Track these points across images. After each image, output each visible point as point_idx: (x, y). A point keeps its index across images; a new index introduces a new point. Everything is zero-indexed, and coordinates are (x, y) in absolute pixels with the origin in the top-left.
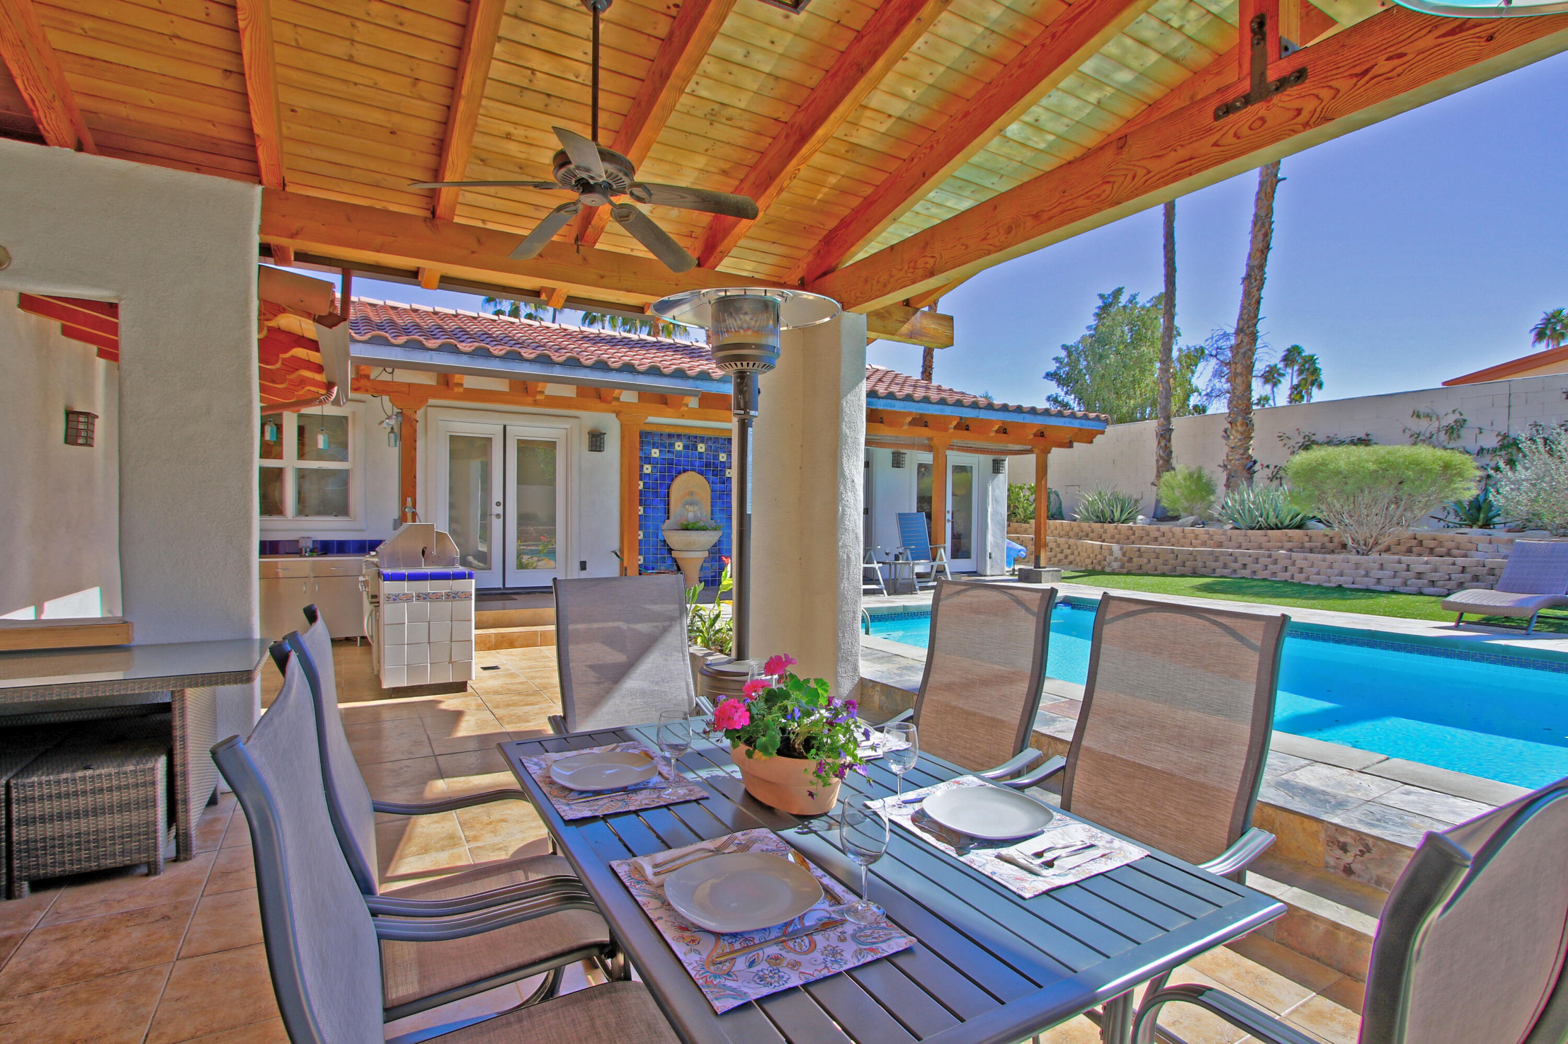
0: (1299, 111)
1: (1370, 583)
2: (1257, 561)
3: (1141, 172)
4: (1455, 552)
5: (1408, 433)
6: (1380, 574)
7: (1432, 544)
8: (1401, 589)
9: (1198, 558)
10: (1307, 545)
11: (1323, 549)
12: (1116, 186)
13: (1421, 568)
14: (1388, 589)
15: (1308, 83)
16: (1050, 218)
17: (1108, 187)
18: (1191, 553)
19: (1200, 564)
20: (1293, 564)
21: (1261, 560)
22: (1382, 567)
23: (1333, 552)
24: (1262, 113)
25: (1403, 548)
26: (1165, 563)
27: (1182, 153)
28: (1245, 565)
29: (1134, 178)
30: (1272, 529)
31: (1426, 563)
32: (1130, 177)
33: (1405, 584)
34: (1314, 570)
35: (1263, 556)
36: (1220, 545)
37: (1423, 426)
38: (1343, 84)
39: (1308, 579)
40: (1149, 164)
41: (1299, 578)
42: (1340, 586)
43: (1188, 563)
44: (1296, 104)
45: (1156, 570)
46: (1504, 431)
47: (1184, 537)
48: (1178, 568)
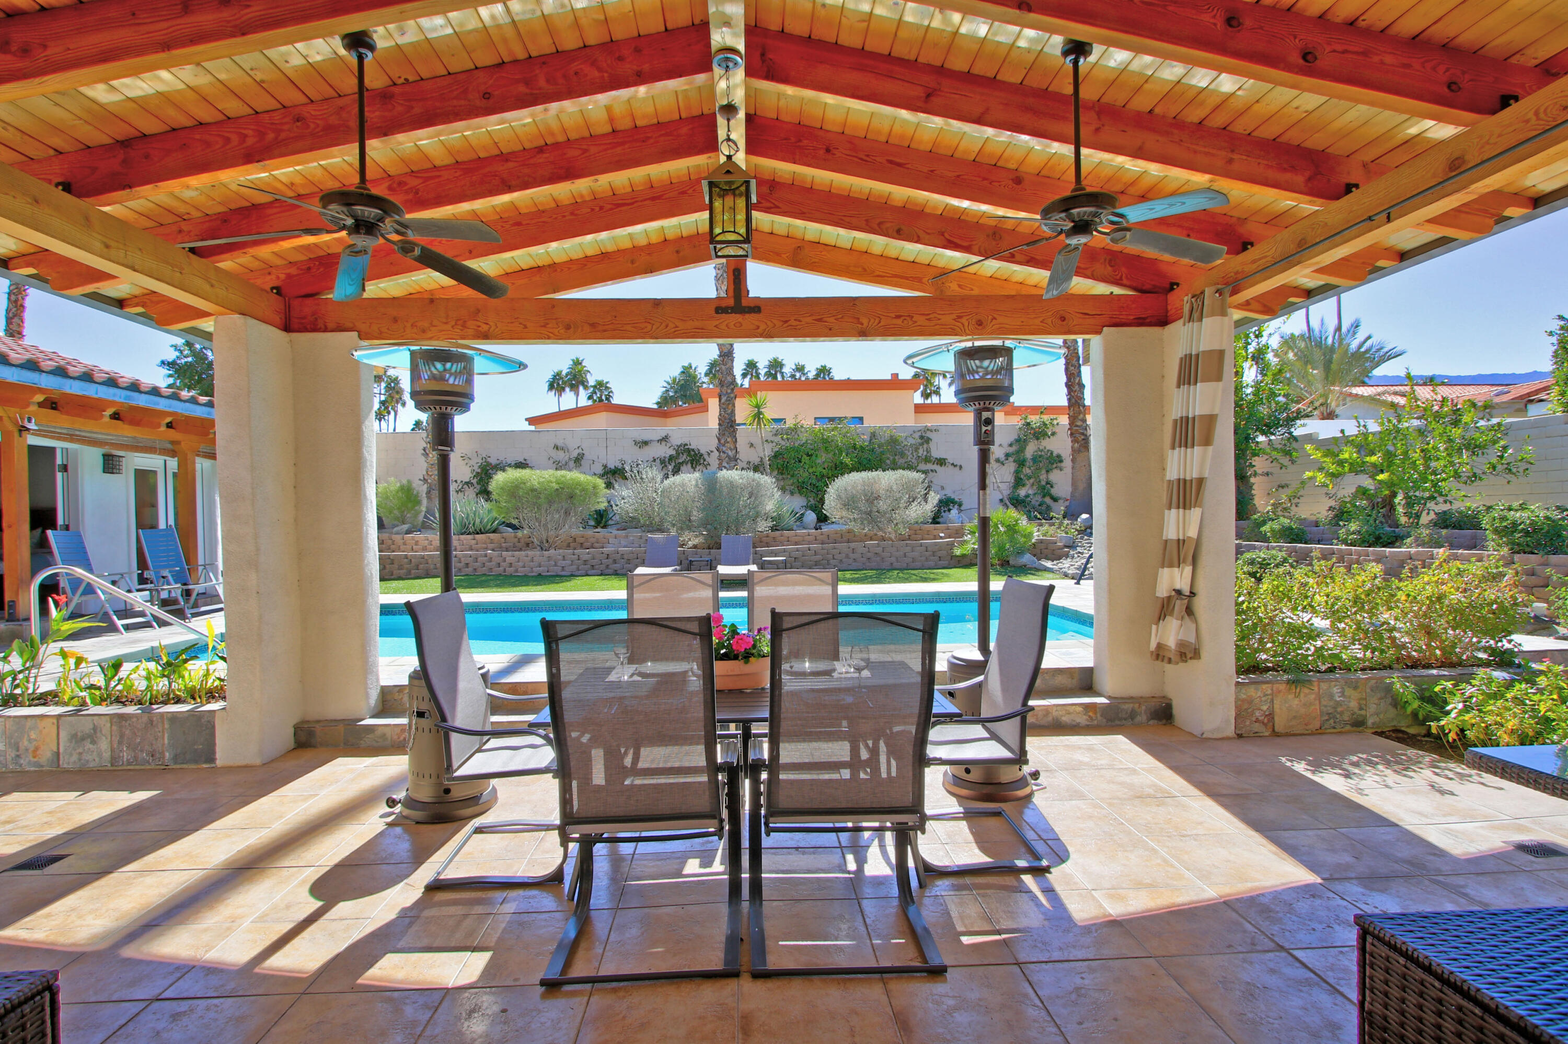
0: (758, 327)
1: (558, 570)
2: (476, 560)
3: (671, 325)
4: (596, 545)
5: (552, 461)
6: (563, 563)
7: (582, 540)
8: (576, 573)
9: (430, 561)
10: (504, 545)
11: (515, 548)
12: (654, 327)
13: (586, 557)
14: (569, 574)
15: (761, 315)
16: (605, 331)
17: (649, 326)
18: (423, 557)
19: (432, 566)
20: (505, 561)
21: (479, 559)
22: (564, 558)
23: (521, 550)
24: (740, 320)
25: (565, 544)
26: (401, 567)
27: (697, 324)
28: (467, 564)
29: (667, 326)
30: (478, 533)
31: (588, 553)
32: (664, 325)
33: (578, 569)
34: (521, 564)
35: (481, 556)
36: (425, 549)
37: (561, 455)
38: (778, 324)
39: (516, 571)
40: (678, 323)
41: (510, 570)
42: (540, 574)
43: (421, 566)
44: (757, 323)
45: (392, 575)
46: (605, 462)
47: (405, 544)
48: (413, 571)
